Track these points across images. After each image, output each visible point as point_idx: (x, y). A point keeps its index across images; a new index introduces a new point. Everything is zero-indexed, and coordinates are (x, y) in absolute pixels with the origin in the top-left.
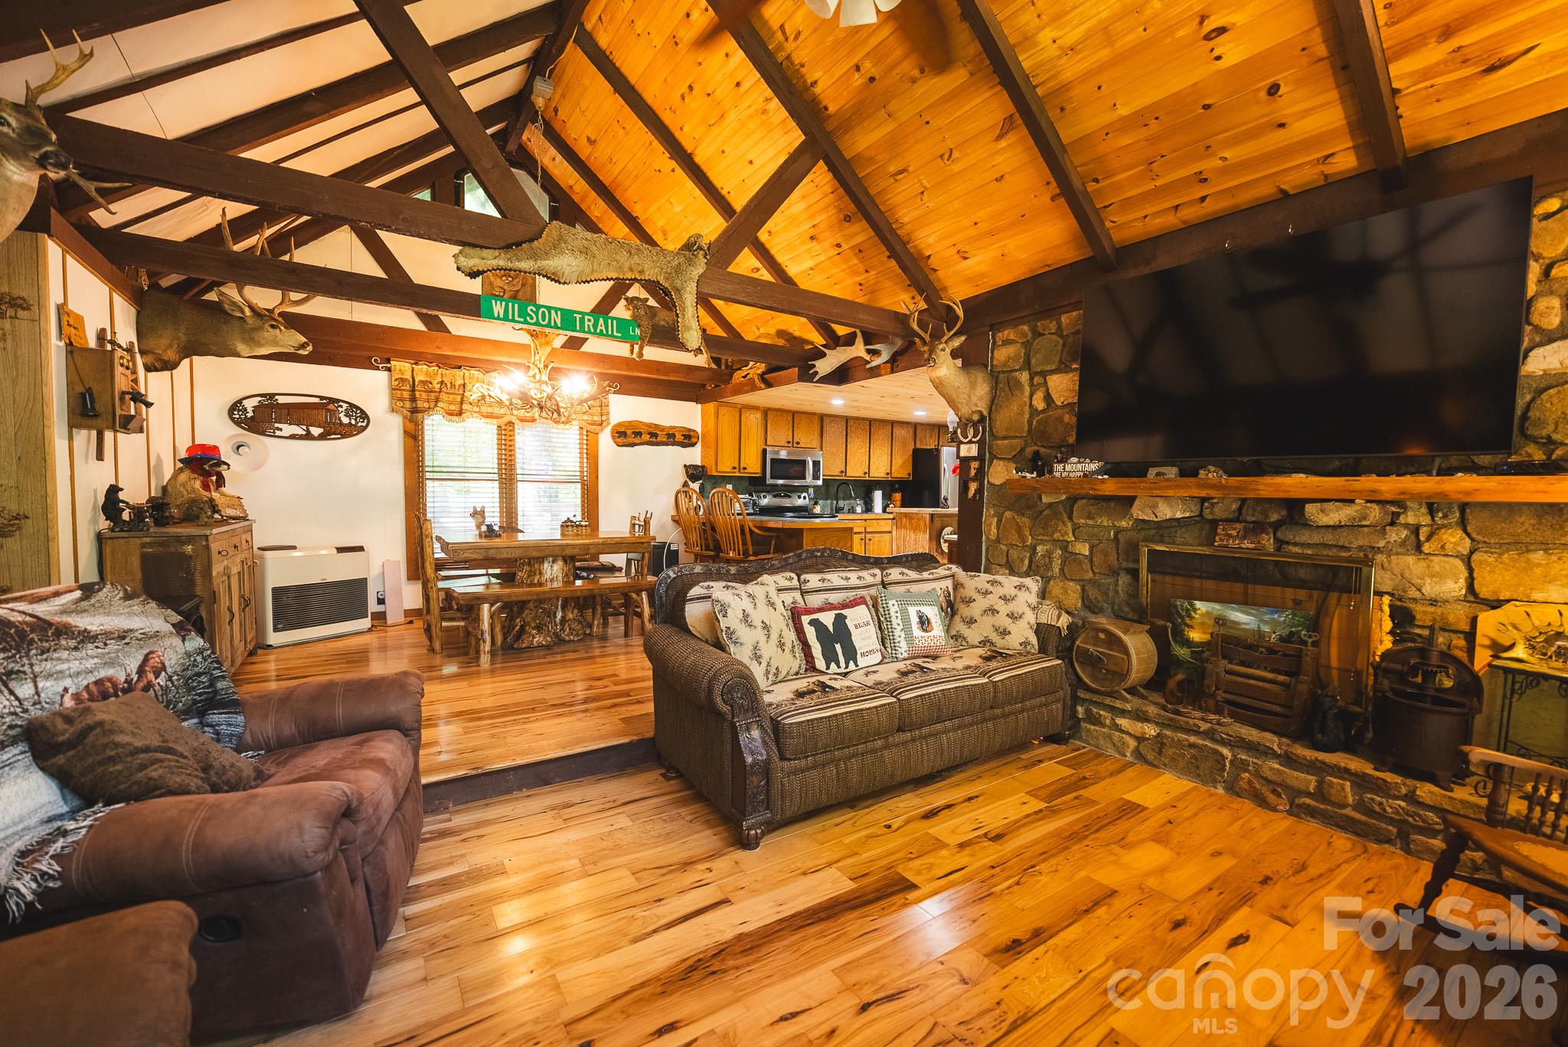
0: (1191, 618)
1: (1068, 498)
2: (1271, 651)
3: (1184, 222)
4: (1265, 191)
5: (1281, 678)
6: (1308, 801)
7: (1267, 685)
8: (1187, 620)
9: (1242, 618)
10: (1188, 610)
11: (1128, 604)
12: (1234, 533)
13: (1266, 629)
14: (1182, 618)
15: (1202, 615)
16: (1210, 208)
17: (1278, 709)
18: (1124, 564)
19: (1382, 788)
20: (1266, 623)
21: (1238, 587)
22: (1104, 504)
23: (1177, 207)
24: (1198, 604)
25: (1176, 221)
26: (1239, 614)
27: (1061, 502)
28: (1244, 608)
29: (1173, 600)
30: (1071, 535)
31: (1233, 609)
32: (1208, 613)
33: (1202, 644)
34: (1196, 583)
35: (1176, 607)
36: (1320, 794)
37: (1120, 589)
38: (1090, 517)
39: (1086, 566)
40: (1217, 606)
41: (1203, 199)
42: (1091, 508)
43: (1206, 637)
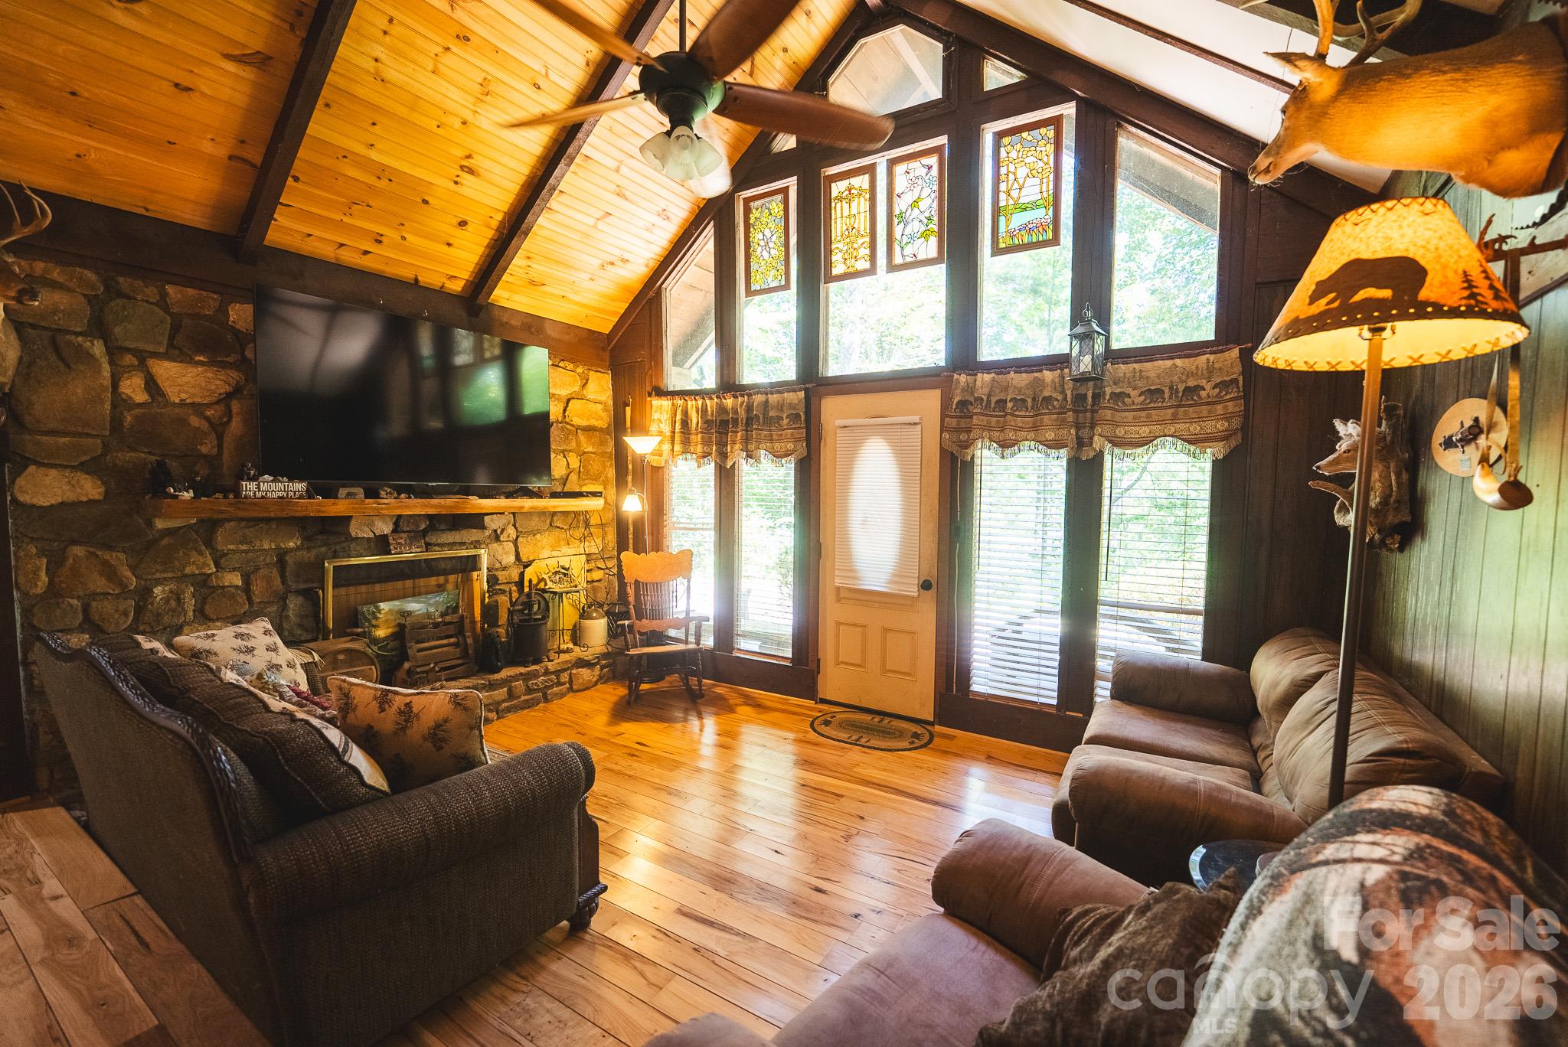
0: (376, 618)
1: (201, 521)
2: (436, 625)
3: (337, 259)
4: (407, 274)
5: (452, 640)
6: (506, 704)
7: (445, 649)
8: (374, 622)
9: (415, 606)
10: (374, 613)
11: (300, 626)
12: (402, 541)
13: (432, 610)
14: (369, 621)
15: (386, 613)
16: (367, 263)
17: (460, 662)
18: (294, 587)
19: (535, 675)
20: (431, 605)
21: (409, 583)
22: (264, 526)
23: (342, 245)
24: (382, 605)
25: (332, 255)
26: (414, 605)
27: (191, 526)
28: (416, 598)
29: (359, 608)
30: (212, 565)
31: (409, 602)
32: (390, 610)
33: (386, 638)
34: (378, 587)
35: (363, 613)
36: (511, 695)
37: (291, 613)
38: (245, 540)
39: (242, 598)
40: (397, 603)
41: (366, 253)
42: (247, 531)
43: (390, 631)
